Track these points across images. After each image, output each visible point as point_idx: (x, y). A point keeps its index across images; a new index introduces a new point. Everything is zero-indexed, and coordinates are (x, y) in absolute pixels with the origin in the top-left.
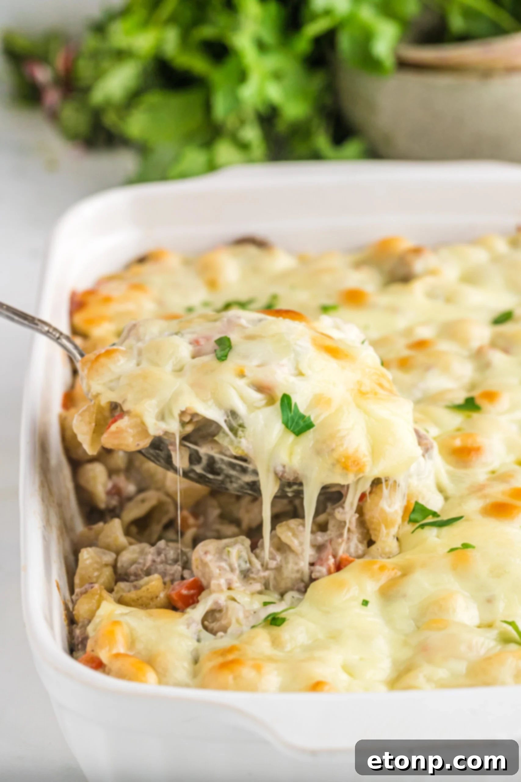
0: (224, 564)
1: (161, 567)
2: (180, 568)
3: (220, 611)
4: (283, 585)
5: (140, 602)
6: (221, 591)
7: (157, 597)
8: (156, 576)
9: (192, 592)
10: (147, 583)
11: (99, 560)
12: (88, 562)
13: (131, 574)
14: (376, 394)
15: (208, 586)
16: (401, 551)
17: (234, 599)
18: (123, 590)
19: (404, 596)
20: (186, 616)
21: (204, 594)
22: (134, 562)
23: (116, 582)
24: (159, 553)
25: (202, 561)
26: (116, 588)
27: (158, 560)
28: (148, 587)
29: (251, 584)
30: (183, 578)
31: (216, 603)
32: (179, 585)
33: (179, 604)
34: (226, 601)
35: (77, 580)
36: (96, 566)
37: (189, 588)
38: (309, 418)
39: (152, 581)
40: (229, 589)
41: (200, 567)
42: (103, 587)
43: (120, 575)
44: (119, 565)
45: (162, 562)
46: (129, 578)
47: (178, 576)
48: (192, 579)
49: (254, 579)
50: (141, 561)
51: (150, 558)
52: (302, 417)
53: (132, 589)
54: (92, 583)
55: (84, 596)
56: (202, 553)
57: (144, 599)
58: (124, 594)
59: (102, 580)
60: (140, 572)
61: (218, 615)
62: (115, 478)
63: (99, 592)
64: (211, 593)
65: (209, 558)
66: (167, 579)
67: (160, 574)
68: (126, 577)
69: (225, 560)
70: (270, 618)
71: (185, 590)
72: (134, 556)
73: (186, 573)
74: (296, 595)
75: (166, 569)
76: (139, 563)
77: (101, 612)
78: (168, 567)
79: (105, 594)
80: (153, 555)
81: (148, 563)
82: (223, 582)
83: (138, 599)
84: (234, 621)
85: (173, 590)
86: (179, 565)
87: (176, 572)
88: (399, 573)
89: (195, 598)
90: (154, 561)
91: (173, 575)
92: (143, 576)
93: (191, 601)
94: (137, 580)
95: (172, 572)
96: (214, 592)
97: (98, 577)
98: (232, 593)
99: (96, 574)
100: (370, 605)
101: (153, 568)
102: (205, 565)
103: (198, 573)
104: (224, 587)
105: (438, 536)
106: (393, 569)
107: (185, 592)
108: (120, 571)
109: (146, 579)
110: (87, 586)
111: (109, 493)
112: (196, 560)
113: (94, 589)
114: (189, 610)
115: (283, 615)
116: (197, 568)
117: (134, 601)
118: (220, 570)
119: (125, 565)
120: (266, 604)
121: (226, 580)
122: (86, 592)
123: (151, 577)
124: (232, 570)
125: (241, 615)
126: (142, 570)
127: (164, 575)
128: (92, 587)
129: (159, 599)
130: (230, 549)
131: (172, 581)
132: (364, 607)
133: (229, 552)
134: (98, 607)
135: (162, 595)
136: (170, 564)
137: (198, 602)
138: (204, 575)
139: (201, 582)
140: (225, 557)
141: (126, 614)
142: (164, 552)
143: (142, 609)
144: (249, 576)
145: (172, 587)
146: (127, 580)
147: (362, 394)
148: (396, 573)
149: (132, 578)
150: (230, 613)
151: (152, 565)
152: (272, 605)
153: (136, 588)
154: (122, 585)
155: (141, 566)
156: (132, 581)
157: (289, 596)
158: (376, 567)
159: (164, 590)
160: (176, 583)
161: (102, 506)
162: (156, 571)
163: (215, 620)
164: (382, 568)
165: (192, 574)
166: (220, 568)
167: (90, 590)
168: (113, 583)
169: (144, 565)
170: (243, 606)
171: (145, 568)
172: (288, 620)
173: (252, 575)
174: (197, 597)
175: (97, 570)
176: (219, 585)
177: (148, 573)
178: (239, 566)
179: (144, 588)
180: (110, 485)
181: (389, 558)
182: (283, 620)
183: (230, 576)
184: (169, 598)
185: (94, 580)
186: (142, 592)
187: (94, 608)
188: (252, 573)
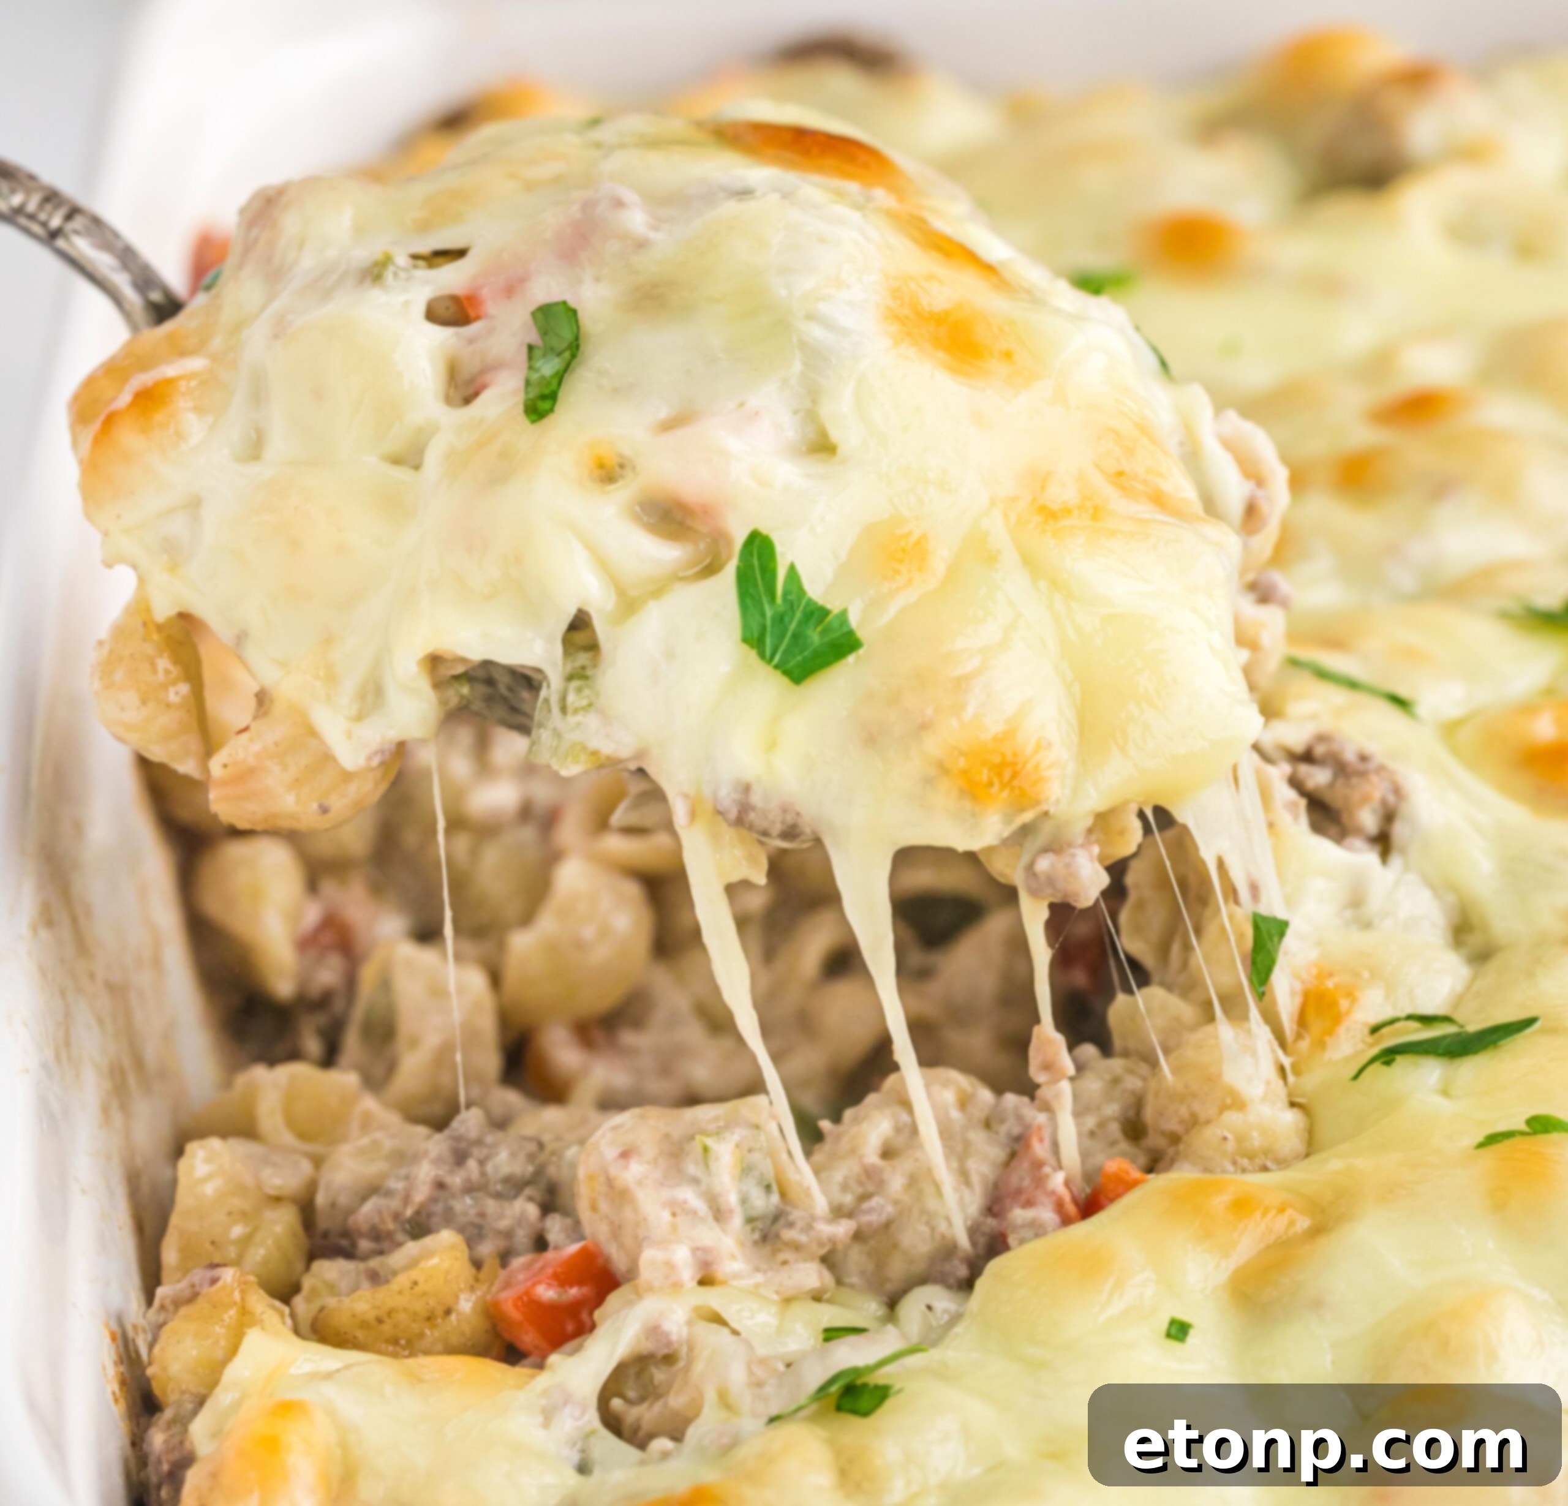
0: (689, 1196)
1: (465, 1206)
2: (532, 1211)
3: (669, 1359)
4: (897, 1269)
5: (386, 1328)
6: (677, 1286)
7: (448, 1312)
8: (446, 1237)
9: (574, 1292)
10: (413, 1263)
11: (249, 1180)
12: (209, 1189)
13: (361, 1235)
14: (1097, 513)
15: (632, 1273)
16: (1311, 1145)
17: (718, 1320)
18: (332, 1289)
19: (1318, 1305)
20: (543, 1380)
21: (613, 1299)
22: (373, 1189)
23: (312, 1256)
24: (460, 1158)
25: (610, 1183)
26: (307, 1283)
27: (456, 1180)
28: (414, 1274)
29: (785, 1263)
30: (541, 1244)
31: (654, 1331)
32: (528, 1267)
33: (528, 1338)
34: (690, 1323)
35: (170, 1255)
36: (237, 1203)
37: (563, 1279)
38: (843, 615)
39: (429, 1254)
40: (705, 1281)
41: (604, 1206)
42: (252, 1278)
43: (325, 1235)
44: (321, 1199)
45: (470, 1189)
46: (354, 1245)
47: (522, 1237)
48: (574, 1248)
49: (797, 1247)
50: (398, 1185)
51: (425, 1172)
52: (817, 614)
53: (365, 1284)
54: (214, 1266)
55: (183, 1311)
56: (611, 1153)
57: (402, 1317)
58: (331, 1302)
59: (258, 1254)
60: (391, 1226)
61: (659, 1375)
62: (329, 888)
63: (237, 1296)
64: (639, 1295)
65: (633, 1173)
66: (487, 1249)
67: (461, 1230)
68: (344, 1243)
69: (696, 1181)
70: (834, 1389)
71: (550, 1285)
72: (372, 1169)
73: (555, 1228)
74: (940, 1298)
75: (482, 1215)
76: (389, 1193)
77: (239, 1370)
78: (491, 1206)
79: (261, 1303)
80: (438, 1161)
81: (421, 1195)
82: (682, 1255)
83: (380, 1321)
84: (710, 1396)
85: (507, 1285)
86: (530, 1199)
87: (521, 1220)
88: (1303, 1223)
89: (584, 1316)
90: (440, 1185)
91: (508, 1234)
92: (400, 1237)
93: (570, 1327)
94: (381, 1253)
95: (504, 1224)
96: (650, 1289)
97: (246, 1241)
98: (711, 1298)
99: (237, 1231)
100: (1192, 1338)
101: (438, 1208)
102: (620, 1196)
103: (596, 1228)
104: (688, 1275)
105: (1445, 1093)
106: (1282, 1210)
107: (547, 1293)
108: (323, 1223)
109: (412, 1248)
110: (198, 1275)
111: (307, 943)
112: (591, 1178)
113: (220, 1284)
114: (554, 1359)
115: (879, 1378)
116: (594, 1208)
117: (364, 1325)
118: (674, 1215)
119: (343, 1200)
120: (832, 1334)
121: (695, 1250)
122: (193, 1297)
123: (428, 1241)
124: (719, 1214)
125: (737, 1376)
126: (396, 1216)
127: (473, 1234)
128: (214, 1281)
129: (453, 1317)
130: (710, 1142)
131: (504, 1257)
132: (1173, 1344)
133: (706, 1149)
134: (233, 1350)
135: (466, 1305)
136: (498, 1196)
137: (593, 1327)
138: (616, 1231)
139: (608, 1260)
140: (692, 1169)
141: (329, 1376)
142: (476, 1152)
143: (395, 1355)
144: (777, 1236)
145: (502, 1274)
146: (349, 1254)
147: (1049, 515)
148: (1292, 1223)
149: (364, 1245)
150: (699, 1367)
151: (433, 1200)
152: (852, 1339)
153: (375, 1278)
154: (329, 1270)
155: (395, 1204)
156: (364, 1258)
157: (913, 1306)
158: (1219, 1202)
159: (472, 1289)
160: (517, 1263)
161: (283, 987)
162: (449, 1218)
163: (650, 1393)
164: (1242, 1206)
165: (576, 1230)
166: (677, 1209)
167: (206, 1290)
168: (299, 1265)
169: (406, 1199)
170: (749, 1345)
171: (409, 1212)
172: (900, 1391)
173: (788, 1234)
174: (591, 1313)
175: (244, 1216)
176: (670, 1266)
177: (419, 1228)
178: (744, 1200)
179: (401, 1281)
180: (312, 915)
181: (1265, 1169)
182: (882, 1393)
183: (709, 1235)
184: (492, 1314)
185: (232, 1252)
186: (393, 1295)
187: (219, 1354)
188: (791, 1225)
